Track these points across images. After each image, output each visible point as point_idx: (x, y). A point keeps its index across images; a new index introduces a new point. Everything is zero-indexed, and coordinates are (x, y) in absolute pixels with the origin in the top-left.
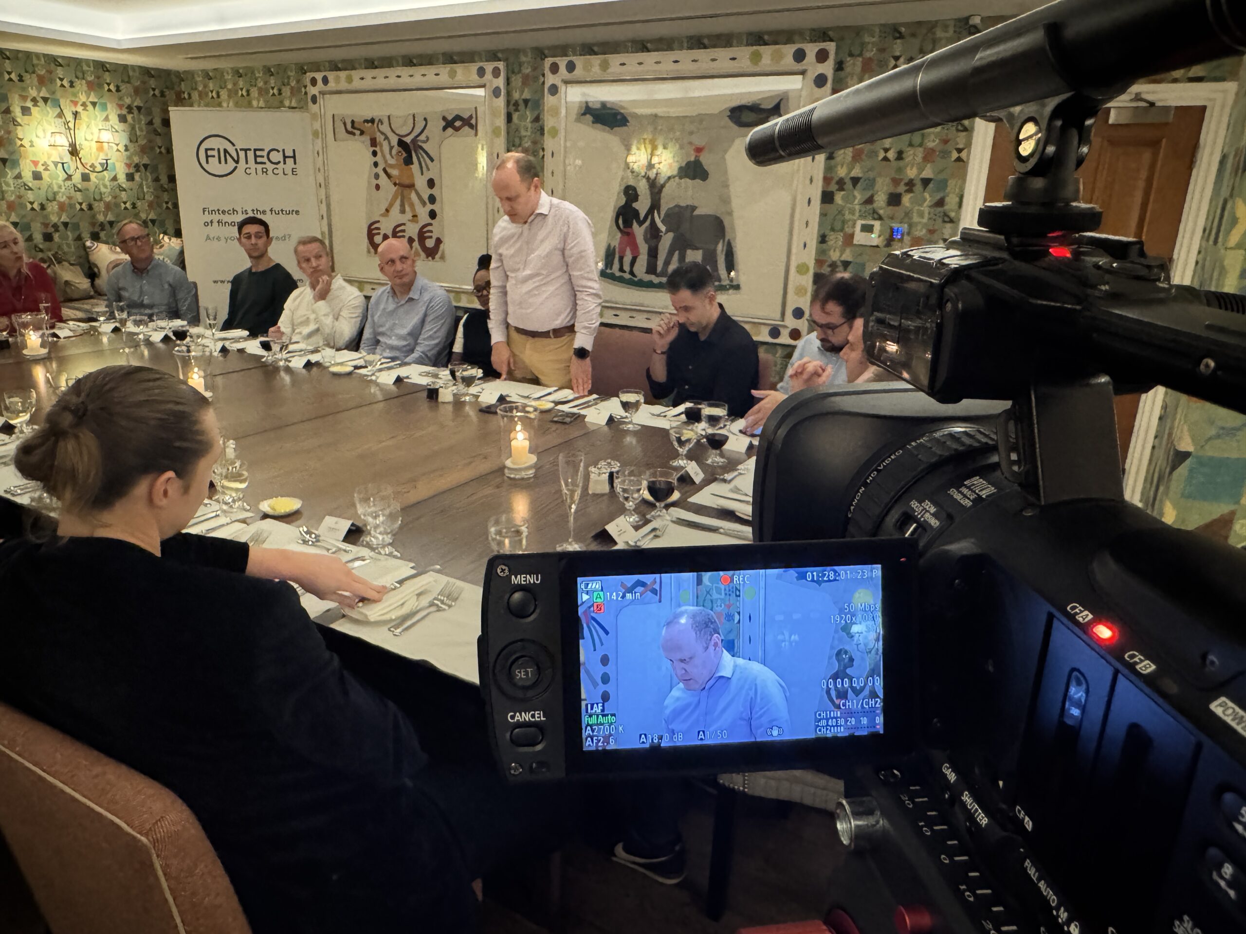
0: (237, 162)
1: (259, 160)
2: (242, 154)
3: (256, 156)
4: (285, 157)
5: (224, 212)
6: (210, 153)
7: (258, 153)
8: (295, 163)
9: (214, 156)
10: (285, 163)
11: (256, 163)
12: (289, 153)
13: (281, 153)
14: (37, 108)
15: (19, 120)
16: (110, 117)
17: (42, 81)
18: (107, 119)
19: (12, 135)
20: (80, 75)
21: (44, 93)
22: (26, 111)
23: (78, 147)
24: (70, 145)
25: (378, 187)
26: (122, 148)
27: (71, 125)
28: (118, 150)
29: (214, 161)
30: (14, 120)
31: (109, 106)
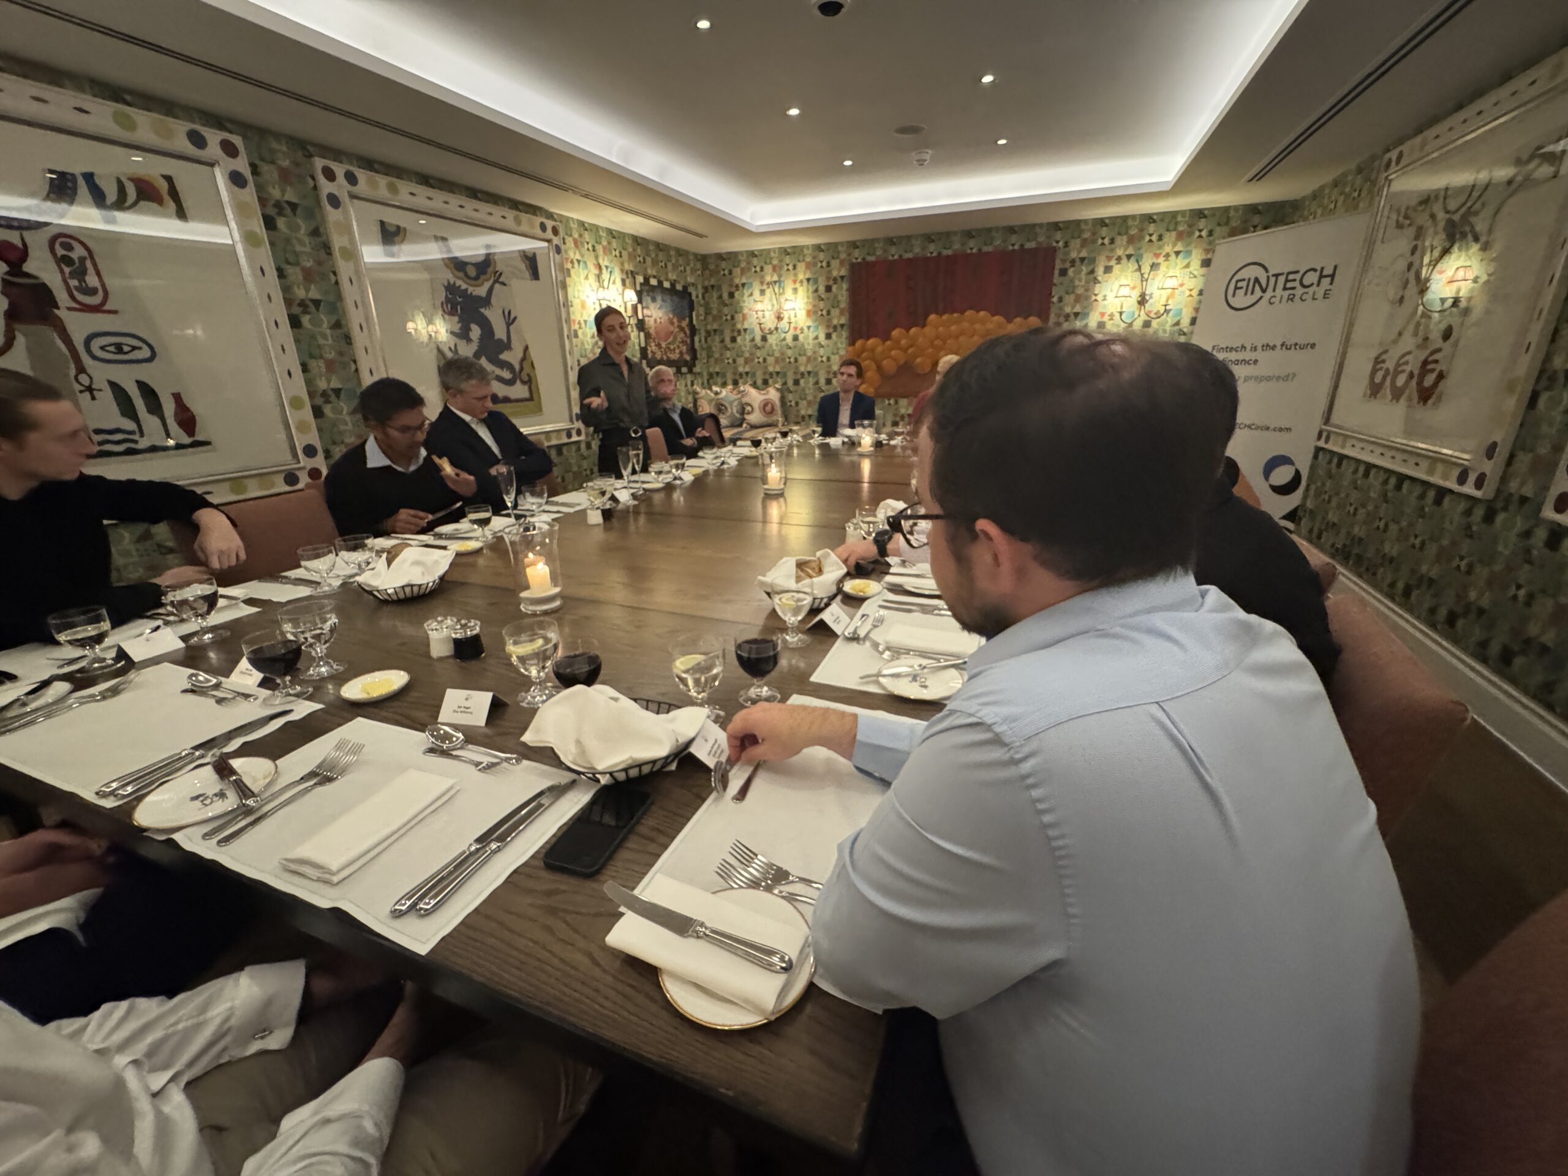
0: (1264, 291)
1: (1289, 285)
2: (1273, 280)
3: (1287, 281)
4: (1321, 277)
5: (1232, 349)
6: (1240, 284)
7: (1291, 277)
8: (1331, 283)
9: (1241, 288)
10: (1318, 285)
11: (1285, 289)
12: (1328, 271)
13: (1318, 273)
14: (1119, 266)
15: (1100, 278)
16: (1192, 263)
17: (1131, 240)
18: (1187, 266)
19: (1089, 293)
20: (1171, 227)
21: (1130, 251)
22: (1108, 270)
23: (1147, 298)
24: (1140, 296)
25: (1401, 300)
26: (1195, 293)
27: (1146, 276)
28: (1191, 296)
29: (1241, 292)
30: (1095, 279)
31: (1194, 252)
